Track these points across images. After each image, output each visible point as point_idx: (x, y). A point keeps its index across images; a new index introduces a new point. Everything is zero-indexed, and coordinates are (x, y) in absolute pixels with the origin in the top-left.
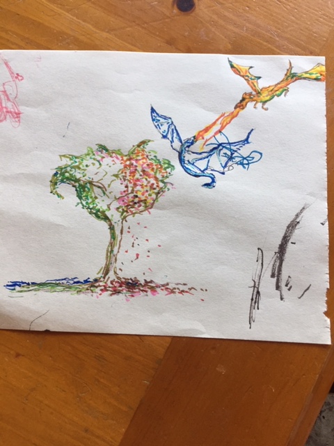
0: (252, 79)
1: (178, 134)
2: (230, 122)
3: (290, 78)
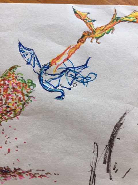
0: (89, 22)
1: (38, 61)
2: (74, 52)
3: (115, 21)
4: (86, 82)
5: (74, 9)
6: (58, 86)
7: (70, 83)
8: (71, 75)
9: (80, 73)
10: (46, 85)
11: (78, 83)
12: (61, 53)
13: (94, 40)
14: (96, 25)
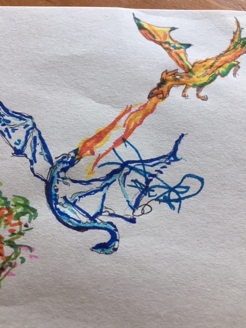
0: (175, 48)
1: (45, 147)
2: (141, 122)
3: (239, 47)
4: (176, 201)
5: (136, 19)
6: (100, 213)
7: (133, 204)
8: (135, 181)
9: (160, 176)
10: (67, 210)
11: (155, 204)
12: (107, 123)
13: (192, 92)
14: (192, 56)
